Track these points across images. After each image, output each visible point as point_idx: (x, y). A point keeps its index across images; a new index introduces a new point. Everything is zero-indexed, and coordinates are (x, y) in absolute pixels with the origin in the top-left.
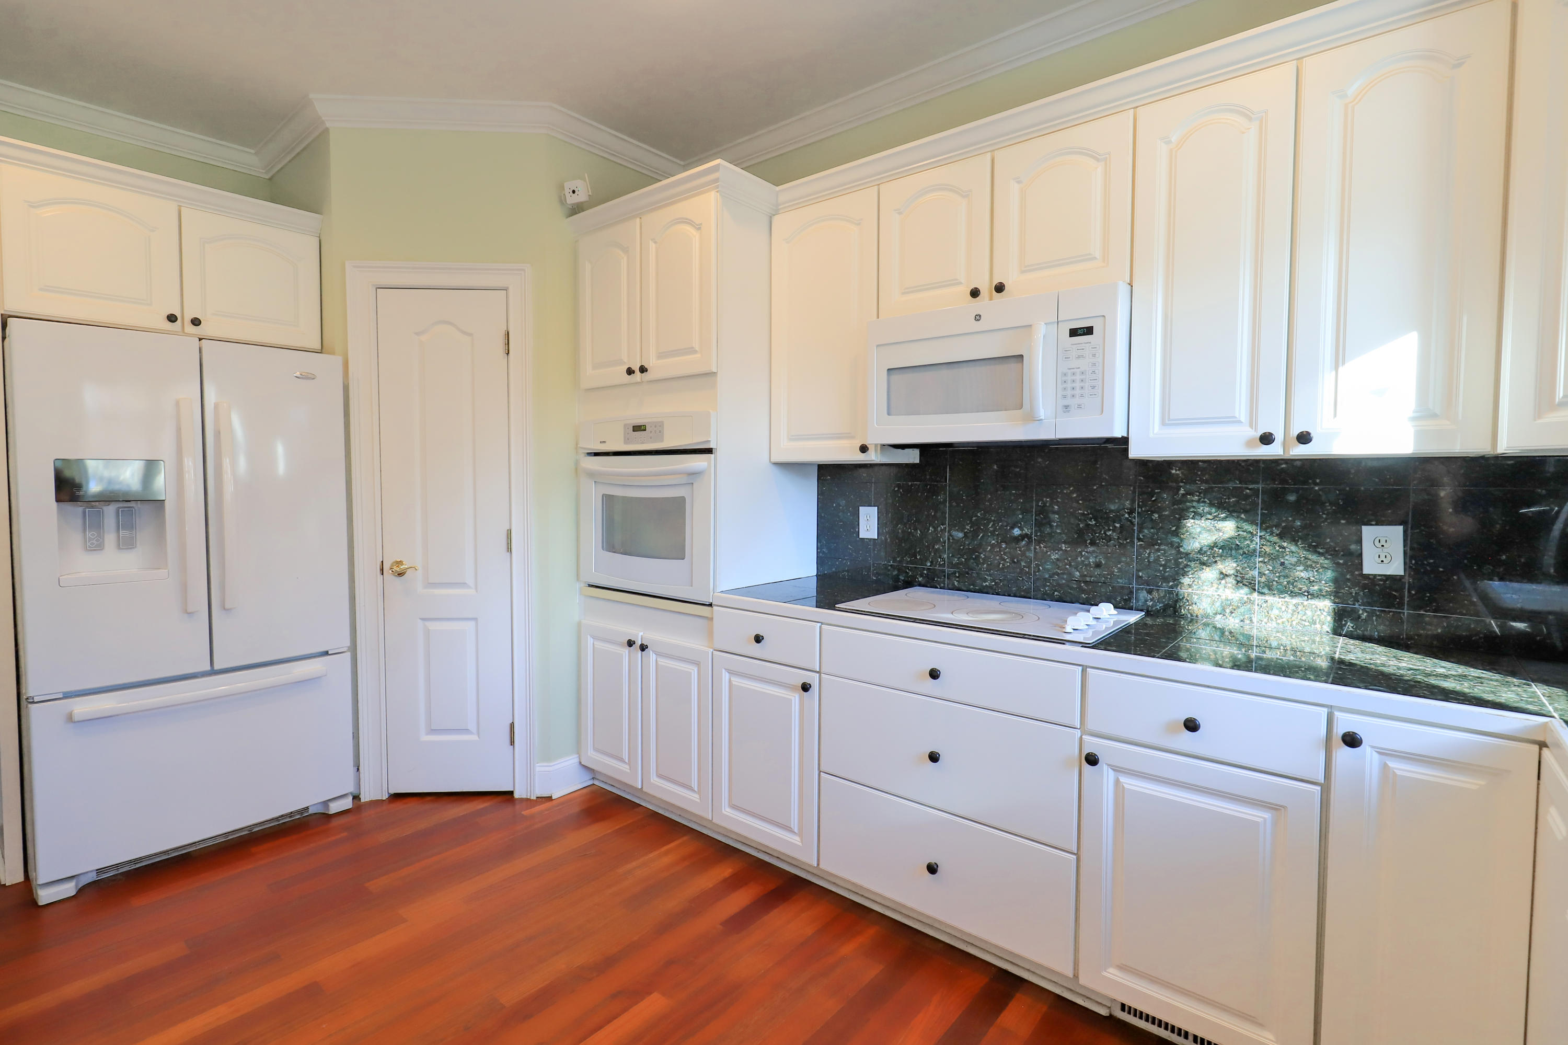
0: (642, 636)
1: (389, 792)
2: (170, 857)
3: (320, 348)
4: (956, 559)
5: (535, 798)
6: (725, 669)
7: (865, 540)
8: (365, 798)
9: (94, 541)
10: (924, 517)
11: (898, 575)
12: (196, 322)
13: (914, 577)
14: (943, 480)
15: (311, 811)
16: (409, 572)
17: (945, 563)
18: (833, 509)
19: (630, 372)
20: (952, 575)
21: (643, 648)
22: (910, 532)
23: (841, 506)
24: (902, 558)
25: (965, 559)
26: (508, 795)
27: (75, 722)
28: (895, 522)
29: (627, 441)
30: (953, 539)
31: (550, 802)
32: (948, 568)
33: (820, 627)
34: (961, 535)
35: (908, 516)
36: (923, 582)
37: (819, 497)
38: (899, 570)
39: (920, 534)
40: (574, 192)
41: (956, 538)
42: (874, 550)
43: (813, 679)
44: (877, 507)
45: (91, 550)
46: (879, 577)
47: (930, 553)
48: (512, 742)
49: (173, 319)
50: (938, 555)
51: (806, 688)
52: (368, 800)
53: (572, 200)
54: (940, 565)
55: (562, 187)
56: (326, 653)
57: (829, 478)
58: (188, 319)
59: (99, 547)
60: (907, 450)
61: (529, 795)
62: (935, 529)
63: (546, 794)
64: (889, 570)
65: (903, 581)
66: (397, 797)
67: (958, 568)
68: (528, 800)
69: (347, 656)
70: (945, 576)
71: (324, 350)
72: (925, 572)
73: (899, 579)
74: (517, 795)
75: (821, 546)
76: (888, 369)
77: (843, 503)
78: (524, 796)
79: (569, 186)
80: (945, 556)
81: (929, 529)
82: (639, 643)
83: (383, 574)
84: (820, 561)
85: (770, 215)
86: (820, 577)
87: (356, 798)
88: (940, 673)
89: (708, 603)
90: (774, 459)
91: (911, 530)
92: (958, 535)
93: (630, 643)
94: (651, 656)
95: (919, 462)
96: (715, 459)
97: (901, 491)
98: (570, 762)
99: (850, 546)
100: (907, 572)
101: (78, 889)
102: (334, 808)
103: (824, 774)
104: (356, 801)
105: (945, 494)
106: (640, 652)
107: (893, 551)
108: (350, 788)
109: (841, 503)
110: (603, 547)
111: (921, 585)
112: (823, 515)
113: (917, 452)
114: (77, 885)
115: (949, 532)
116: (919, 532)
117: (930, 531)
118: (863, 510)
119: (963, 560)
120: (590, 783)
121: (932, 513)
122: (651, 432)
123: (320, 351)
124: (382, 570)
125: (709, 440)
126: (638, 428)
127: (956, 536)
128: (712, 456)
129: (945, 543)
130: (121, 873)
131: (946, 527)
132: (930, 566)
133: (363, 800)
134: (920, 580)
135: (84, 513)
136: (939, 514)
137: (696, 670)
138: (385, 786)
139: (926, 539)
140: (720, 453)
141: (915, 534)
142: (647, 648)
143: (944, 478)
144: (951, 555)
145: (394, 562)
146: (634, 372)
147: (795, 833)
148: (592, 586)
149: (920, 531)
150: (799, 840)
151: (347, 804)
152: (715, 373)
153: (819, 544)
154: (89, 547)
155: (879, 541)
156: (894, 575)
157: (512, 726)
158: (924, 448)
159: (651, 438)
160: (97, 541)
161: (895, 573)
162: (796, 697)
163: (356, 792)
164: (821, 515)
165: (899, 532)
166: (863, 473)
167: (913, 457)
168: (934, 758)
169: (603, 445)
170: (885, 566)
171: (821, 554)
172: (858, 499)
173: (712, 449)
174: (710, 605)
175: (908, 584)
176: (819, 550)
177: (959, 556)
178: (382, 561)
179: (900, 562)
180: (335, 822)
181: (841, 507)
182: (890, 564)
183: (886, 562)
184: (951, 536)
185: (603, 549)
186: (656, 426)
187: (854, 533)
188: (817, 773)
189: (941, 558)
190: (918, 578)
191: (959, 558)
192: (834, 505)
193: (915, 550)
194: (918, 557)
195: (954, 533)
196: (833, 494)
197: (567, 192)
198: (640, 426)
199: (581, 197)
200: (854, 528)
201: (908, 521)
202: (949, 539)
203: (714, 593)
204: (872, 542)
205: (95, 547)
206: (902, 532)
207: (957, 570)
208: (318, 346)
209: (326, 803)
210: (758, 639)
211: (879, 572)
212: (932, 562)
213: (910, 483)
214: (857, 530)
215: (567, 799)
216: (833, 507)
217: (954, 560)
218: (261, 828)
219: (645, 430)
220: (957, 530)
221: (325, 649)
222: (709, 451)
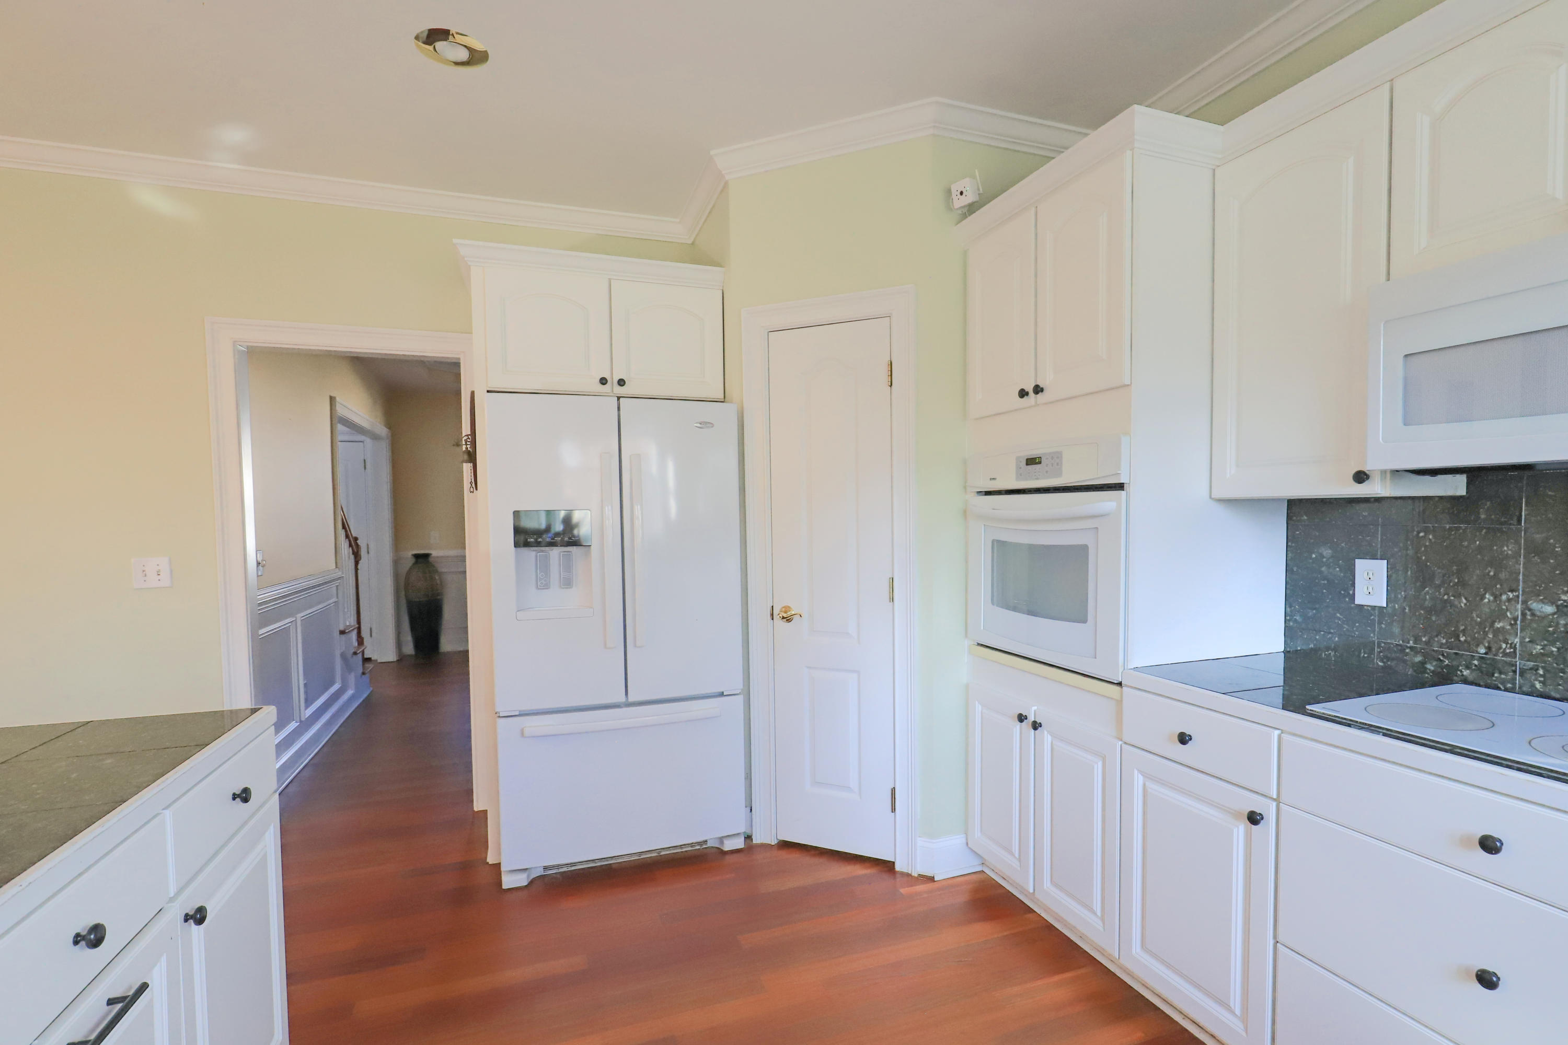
0: (1035, 711)
1: (778, 838)
2: (596, 865)
3: (723, 397)
4: (1539, 647)
5: (916, 875)
6: (1138, 770)
7: (1366, 607)
8: (756, 840)
9: (543, 581)
10: (1475, 578)
11: (1423, 663)
12: (621, 382)
13: (1453, 669)
14: (1515, 521)
15: (709, 844)
16: (796, 618)
17: (1515, 652)
18: (1311, 561)
19: (1023, 394)
20: (1528, 671)
21: (1036, 726)
22: (1446, 600)
23: (1324, 557)
24: (1431, 638)
25: (1559, 649)
26: (887, 866)
27: (526, 737)
28: (1418, 584)
29: (1019, 476)
30: (1533, 615)
31: (932, 883)
32: (1521, 659)
33: (1279, 737)
34: (1549, 609)
35: (1444, 576)
36: (1471, 678)
37: (1290, 544)
38: (1425, 655)
39: (1465, 604)
40: (961, 193)
41: (1538, 613)
42: (1380, 623)
43: (1269, 810)
44: (1386, 561)
45: (541, 589)
46: (1389, 663)
47: (1486, 634)
48: (893, 810)
49: (604, 382)
50: (1501, 638)
51: (1254, 818)
52: (759, 842)
53: (960, 202)
54: (1505, 654)
55: (949, 192)
56: (722, 694)
57: (1306, 518)
58: (616, 381)
59: (546, 586)
60: (1440, 477)
61: (910, 870)
62: (1496, 597)
63: (930, 874)
64: (1407, 654)
65: (1433, 672)
66: (785, 845)
67: (1545, 662)
68: (909, 875)
69: (740, 699)
70: (1515, 672)
71: (726, 399)
72: (1476, 662)
73: (1426, 668)
74: (898, 867)
75: (1291, 611)
76: (1406, 356)
77: (1327, 552)
78: (905, 871)
79: (955, 189)
80: (1517, 640)
81: (1483, 598)
82: (1031, 718)
83: (773, 619)
84: (1289, 632)
85: (1214, 167)
86: (1288, 654)
87: (748, 838)
88: (1502, 844)
89: (1116, 682)
90: (1217, 494)
91: (1449, 597)
92: (1543, 610)
93: (1021, 718)
94: (1045, 735)
95: (1465, 494)
96: (1128, 496)
97: (1431, 537)
98: (957, 841)
99: (1338, 615)
100: (1441, 661)
101: (529, 880)
102: (729, 846)
103: (1284, 947)
104: (748, 841)
105: (1517, 542)
106: (1033, 731)
107: (1414, 626)
108: (742, 829)
109: (1325, 554)
110: (992, 600)
111: (1466, 681)
112: (1295, 569)
113: (1462, 479)
114: (528, 876)
115: (1525, 602)
116: (1464, 601)
117: (1486, 600)
118: (1362, 565)
119: (1554, 649)
120: (979, 869)
121: (1490, 572)
122: (1047, 465)
123: (723, 400)
124: (772, 615)
125: (1119, 472)
126: (1031, 461)
127: (1540, 612)
128: (1123, 493)
129: (1515, 619)
130: (560, 872)
131: (1518, 596)
132: (1486, 653)
133: (754, 842)
134: (1465, 673)
135: (536, 556)
136: (1503, 575)
137: (1100, 764)
138: (774, 832)
139: (1478, 612)
140: (1131, 489)
141: (1456, 603)
142: (1041, 726)
143: (1515, 519)
144: (1527, 640)
145: (784, 607)
146: (1027, 394)
147: (1235, 1014)
148: (982, 645)
149: (1466, 599)
150: (1243, 1028)
151: (739, 843)
152: (1128, 385)
153: (1288, 609)
154: (540, 586)
155: (1390, 610)
156: (1417, 663)
157: (893, 791)
158: (1474, 473)
159: (1047, 472)
160: (545, 581)
161: (1418, 659)
162: (1241, 827)
163: (749, 832)
164: (1293, 570)
165: (1425, 599)
166: (1364, 511)
167: (1458, 486)
168: (1487, 980)
169: (993, 481)
170: (1400, 648)
171: (1291, 624)
172: (1353, 549)
173: (1123, 483)
174: (1120, 684)
175: (1444, 678)
176: (1288, 618)
177: (1546, 642)
178: (773, 606)
179: (1427, 643)
180: (729, 859)
181: (1325, 560)
182: (1409, 645)
183: (1401, 642)
184: (1530, 610)
185: (993, 604)
186: (1052, 458)
187: (1345, 596)
188: (1272, 942)
189: (1507, 643)
190: (1461, 671)
191: (1545, 645)
192: (1314, 556)
193: (1457, 627)
194: (1462, 639)
195: (1534, 605)
196: (1312, 541)
197: (955, 193)
198: (1035, 459)
199: (969, 198)
200: (1346, 590)
201: (1443, 582)
202: (1524, 615)
203: (1124, 669)
204: (1377, 612)
205: (543, 586)
206: (1431, 599)
207: (1540, 665)
208: (720, 396)
209: (721, 840)
210: (1184, 739)
211: (1389, 655)
212: (1489, 648)
213: (1448, 526)
214: (1351, 592)
215: (952, 884)
216: (1311, 558)
217: (1535, 649)
218: (668, 852)
219: (1040, 463)
220: (1542, 601)
221: (721, 690)
222: (1120, 487)
